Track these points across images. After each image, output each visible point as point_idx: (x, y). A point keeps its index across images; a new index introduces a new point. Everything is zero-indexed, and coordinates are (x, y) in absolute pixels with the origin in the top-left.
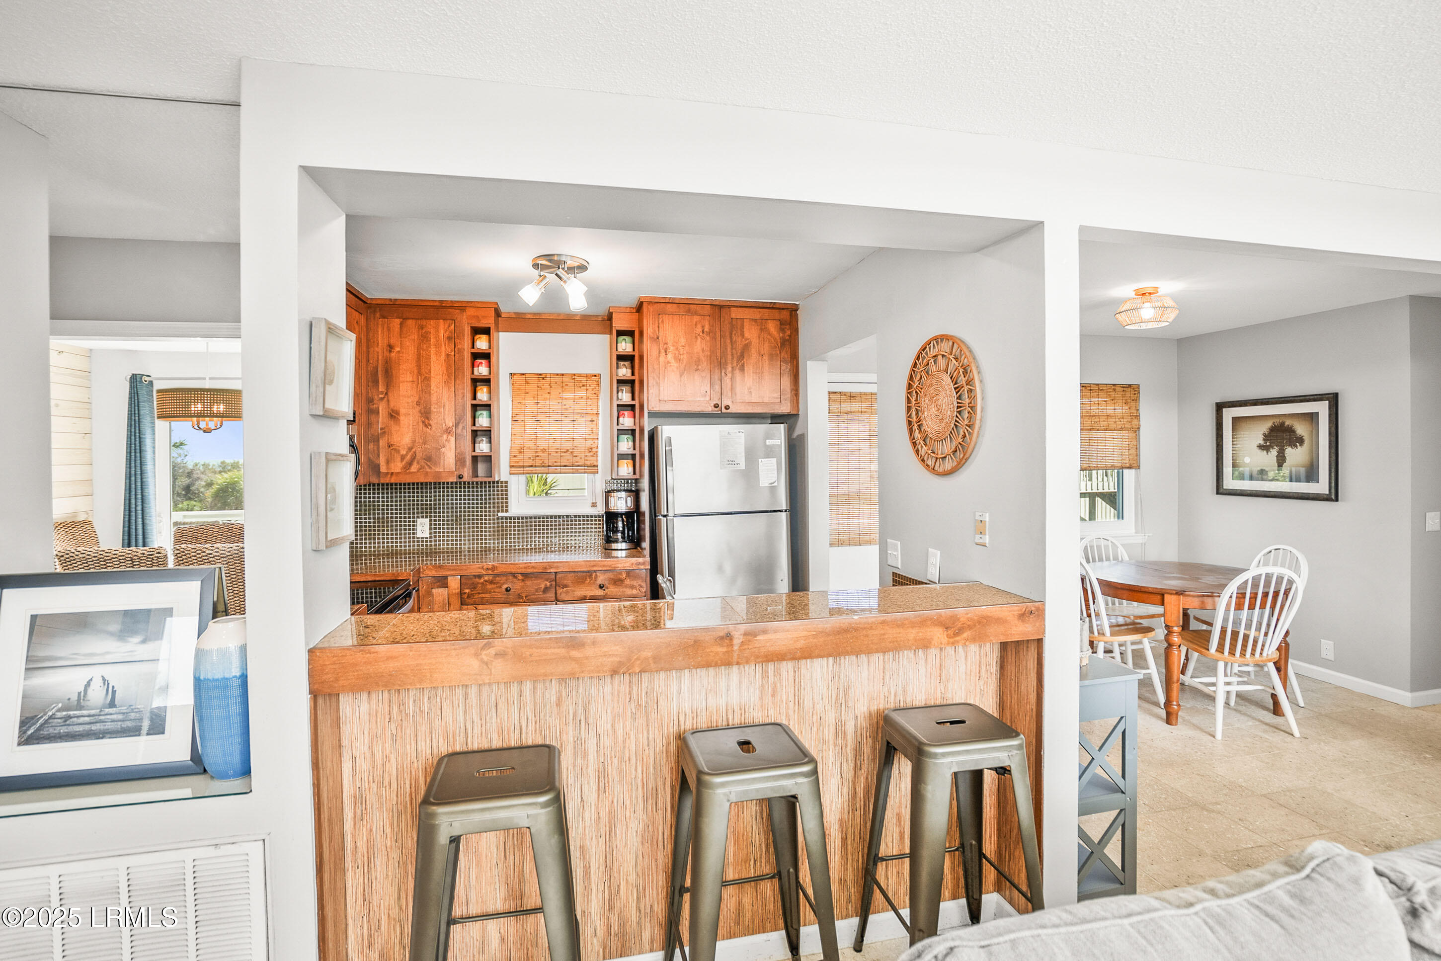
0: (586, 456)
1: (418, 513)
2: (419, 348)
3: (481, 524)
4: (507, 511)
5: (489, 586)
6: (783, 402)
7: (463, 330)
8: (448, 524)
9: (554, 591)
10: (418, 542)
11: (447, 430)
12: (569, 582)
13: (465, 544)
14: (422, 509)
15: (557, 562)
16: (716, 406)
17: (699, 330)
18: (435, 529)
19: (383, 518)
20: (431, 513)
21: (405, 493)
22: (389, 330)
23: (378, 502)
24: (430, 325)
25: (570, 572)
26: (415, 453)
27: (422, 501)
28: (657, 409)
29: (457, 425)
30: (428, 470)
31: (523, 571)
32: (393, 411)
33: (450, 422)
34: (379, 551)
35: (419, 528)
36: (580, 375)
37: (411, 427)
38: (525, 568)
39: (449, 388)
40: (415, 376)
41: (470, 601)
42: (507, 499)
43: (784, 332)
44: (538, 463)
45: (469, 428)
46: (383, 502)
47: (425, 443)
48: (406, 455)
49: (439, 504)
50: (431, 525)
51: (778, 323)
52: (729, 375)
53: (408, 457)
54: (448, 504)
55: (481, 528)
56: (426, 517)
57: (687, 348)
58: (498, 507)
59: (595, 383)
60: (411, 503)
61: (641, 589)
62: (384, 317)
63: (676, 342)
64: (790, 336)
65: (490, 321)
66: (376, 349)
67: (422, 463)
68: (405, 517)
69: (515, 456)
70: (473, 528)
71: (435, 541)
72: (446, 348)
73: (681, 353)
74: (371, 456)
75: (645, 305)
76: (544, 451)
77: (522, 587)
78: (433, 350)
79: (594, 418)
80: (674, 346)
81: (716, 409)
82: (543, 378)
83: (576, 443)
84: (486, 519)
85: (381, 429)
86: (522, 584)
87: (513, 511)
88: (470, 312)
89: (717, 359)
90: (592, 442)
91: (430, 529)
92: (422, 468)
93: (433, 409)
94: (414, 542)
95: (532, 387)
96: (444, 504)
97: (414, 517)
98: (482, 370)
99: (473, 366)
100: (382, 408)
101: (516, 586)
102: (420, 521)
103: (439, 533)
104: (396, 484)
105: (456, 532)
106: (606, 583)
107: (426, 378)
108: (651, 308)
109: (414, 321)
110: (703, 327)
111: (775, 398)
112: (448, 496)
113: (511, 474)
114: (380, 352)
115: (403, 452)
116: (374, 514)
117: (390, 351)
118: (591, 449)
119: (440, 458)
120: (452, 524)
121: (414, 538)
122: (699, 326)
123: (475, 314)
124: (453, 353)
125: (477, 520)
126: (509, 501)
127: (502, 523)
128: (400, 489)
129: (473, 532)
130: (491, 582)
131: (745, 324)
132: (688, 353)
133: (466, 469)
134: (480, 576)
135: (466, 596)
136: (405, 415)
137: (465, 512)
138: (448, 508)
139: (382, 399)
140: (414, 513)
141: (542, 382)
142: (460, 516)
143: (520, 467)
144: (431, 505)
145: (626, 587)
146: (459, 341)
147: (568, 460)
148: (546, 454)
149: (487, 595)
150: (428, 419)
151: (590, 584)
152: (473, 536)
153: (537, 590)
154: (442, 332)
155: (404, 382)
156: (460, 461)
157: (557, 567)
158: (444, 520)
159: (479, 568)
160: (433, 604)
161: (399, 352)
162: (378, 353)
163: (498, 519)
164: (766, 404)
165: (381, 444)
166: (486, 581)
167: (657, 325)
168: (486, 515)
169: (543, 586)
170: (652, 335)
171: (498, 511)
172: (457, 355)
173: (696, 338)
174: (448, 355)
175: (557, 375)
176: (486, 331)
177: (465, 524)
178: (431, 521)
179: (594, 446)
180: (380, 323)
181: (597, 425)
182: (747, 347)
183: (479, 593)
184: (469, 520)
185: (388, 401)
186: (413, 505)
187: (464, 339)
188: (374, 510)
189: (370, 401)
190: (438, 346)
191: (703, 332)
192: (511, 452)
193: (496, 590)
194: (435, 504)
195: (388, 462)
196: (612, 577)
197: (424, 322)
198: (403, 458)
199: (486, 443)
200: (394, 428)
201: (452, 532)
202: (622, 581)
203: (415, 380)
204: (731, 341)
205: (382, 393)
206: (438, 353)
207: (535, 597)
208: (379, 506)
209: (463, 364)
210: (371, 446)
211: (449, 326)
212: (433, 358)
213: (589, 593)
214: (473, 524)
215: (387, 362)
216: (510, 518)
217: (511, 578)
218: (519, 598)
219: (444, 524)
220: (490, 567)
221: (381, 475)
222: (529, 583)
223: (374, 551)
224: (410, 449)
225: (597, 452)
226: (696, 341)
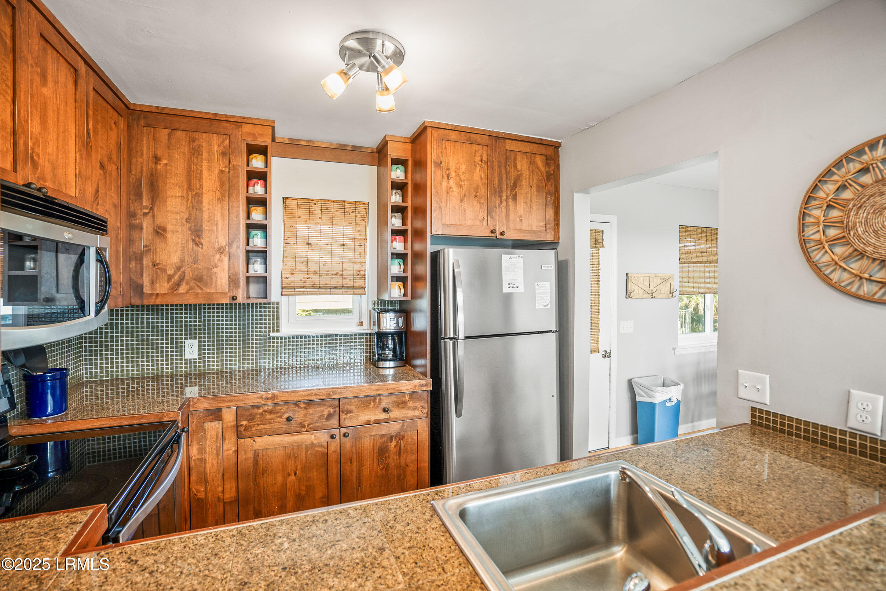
0: (354, 279)
1: (186, 334)
2: (189, 163)
3: (252, 344)
4: (278, 331)
5: (269, 416)
6: (548, 230)
7: (239, 146)
8: (218, 345)
9: (337, 417)
10: (186, 363)
11: (220, 249)
12: (353, 408)
13: (235, 364)
14: (191, 330)
15: (341, 388)
16: (492, 232)
17: (478, 158)
18: (204, 350)
19: (147, 340)
20: (200, 334)
21: (172, 314)
22: (155, 140)
23: (142, 323)
24: (203, 138)
25: (354, 398)
26: (184, 273)
27: (191, 322)
28: (440, 232)
29: (230, 245)
30: (199, 291)
31: (306, 398)
32: (159, 227)
33: (223, 242)
34: (143, 374)
35: (187, 349)
36: (349, 202)
37: (180, 245)
38: (308, 395)
39: (223, 206)
40: (185, 191)
41: (248, 433)
42: (278, 319)
43: (550, 167)
44: (310, 284)
45: (244, 248)
46: (148, 323)
47: (195, 262)
48: (174, 274)
49: (209, 325)
50: (200, 346)
51: (544, 158)
52: (504, 203)
53: (176, 277)
54: (218, 325)
55: (252, 348)
56: (195, 338)
57: (467, 175)
58: (269, 327)
59: (364, 210)
60: (179, 324)
61: (423, 410)
62: (149, 126)
63: (457, 169)
64: (554, 171)
65: (267, 140)
66: (140, 159)
67: (192, 284)
68: (172, 339)
69: (287, 278)
70: (244, 348)
71: (204, 362)
72: (219, 165)
73: (462, 179)
74: (132, 276)
75: (429, 130)
76: (315, 273)
77: (305, 415)
78: (205, 165)
79: (362, 243)
80: (456, 172)
81: (493, 235)
82: (315, 204)
83: (345, 266)
84: (257, 340)
85: (145, 246)
86: (304, 412)
87: (283, 330)
88: (246, 128)
89: (494, 187)
90: (360, 266)
91: (199, 350)
92: (192, 288)
93: (205, 226)
94: (181, 363)
95: (304, 212)
96: (213, 325)
97: (181, 339)
98: (258, 189)
99: (248, 186)
100: (146, 224)
101: (299, 415)
102: (188, 342)
103: (209, 353)
104: (162, 306)
105: (226, 353)
106: (390, 406)
107: (197, 193)
108: (435, 133)
109: (184, 132)
110: (481, 156)
111: (541, 226)
112: (218, 317)
113: (282, 295)
114: (145, 163)
115: (170, 272)
116: (137, 336)
117: (156, 163)
118: (359, 271)
119: (211, 279)
120: (222, 345)
121: (181, 359)
122: (478, 155)
123: (251, 131)
124: (227, 170)
125: (248, 340)
126: (280, 321)
127: (273, 343)
128: (167, 310)
129: (244, 352)
130: (271, 412)
131: (517, 157)
132: (469, 180)
133: (240, 290)
134: (258, 407)
135: (242, 428)
136: (173, 232)
137: (235, 332)
138: (218, 329)
139: (146, 214)
140: (181, 334)
141: (314, 207)
142: (231, 336)
143: (292, 288)
144: (200, 325)
145: (409, 409)
146: (234, 157)
147: (338, 282)
148: (317, 277)
149: (266, 426)
150: (199, 237)
151: (374, 408)
152: (244, 356)
153: (320, 418)
154: (215, 147)
155: (172, 197)
156: (233, 282)
157: (341, 393)
158: (213, 341)
159: (258, 398)
160: (205, 439)
161: (166, 164)
162: (142, 163)
163: (269, 339)
164: (535, 232)
165: (144, 263)
166: (265, 411)
167: (440, 150)
168: (257, 336)
169: (326, 413)
170: (436, 160)
171: (269, 331)
172: (231, 172)
173: (476, 166)
174: (222, 172)
175: (329, 201)
176: (263, 151)
177: (235, 344)
178: (200, 342)
179: (363, 269)
180: (145, 131)
181: (365, 249)
182: (518, 178)
183: (258, 425)
184: (240, 340)
185: (154, 217)
186: (181, 326)
187: (239, 156)
188: (137, 332)
189: (131, 215)
190: (210, 160)
191: (481, 161)
192: (282, 274)
193: (277, 420)
194: (204, 325)
195: (152, 283)
196: (396, 400)
197: (195, 135)
198: (170, 278)
199: (261, 264)
200: (160, 246)
201: (222, 353)
202: (405, 403)
203: (184, 195)
204: (506, 171)
205: (146, 207)
206: (211, 169)
207: (317, 425)
208: (143, 327)
209: (238, 181)
210: (133, 264)
211: (223, 142)
212: (205, 173)
213: (373, 418)
214: (244, 344)
215: (152, 174)
216: (281, 338)
217: (292, 406)
218: (301, 427)
219: (213, 345)
220: (270, 396)
221: (144, 296)
222: (311, 410)
223: (138, 374)
224: (179, 268)
225: (365, 275)
226: (475, 169)
